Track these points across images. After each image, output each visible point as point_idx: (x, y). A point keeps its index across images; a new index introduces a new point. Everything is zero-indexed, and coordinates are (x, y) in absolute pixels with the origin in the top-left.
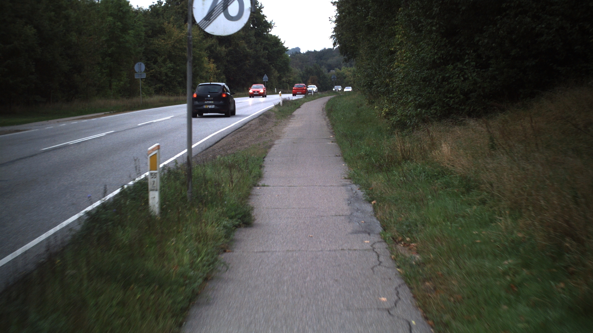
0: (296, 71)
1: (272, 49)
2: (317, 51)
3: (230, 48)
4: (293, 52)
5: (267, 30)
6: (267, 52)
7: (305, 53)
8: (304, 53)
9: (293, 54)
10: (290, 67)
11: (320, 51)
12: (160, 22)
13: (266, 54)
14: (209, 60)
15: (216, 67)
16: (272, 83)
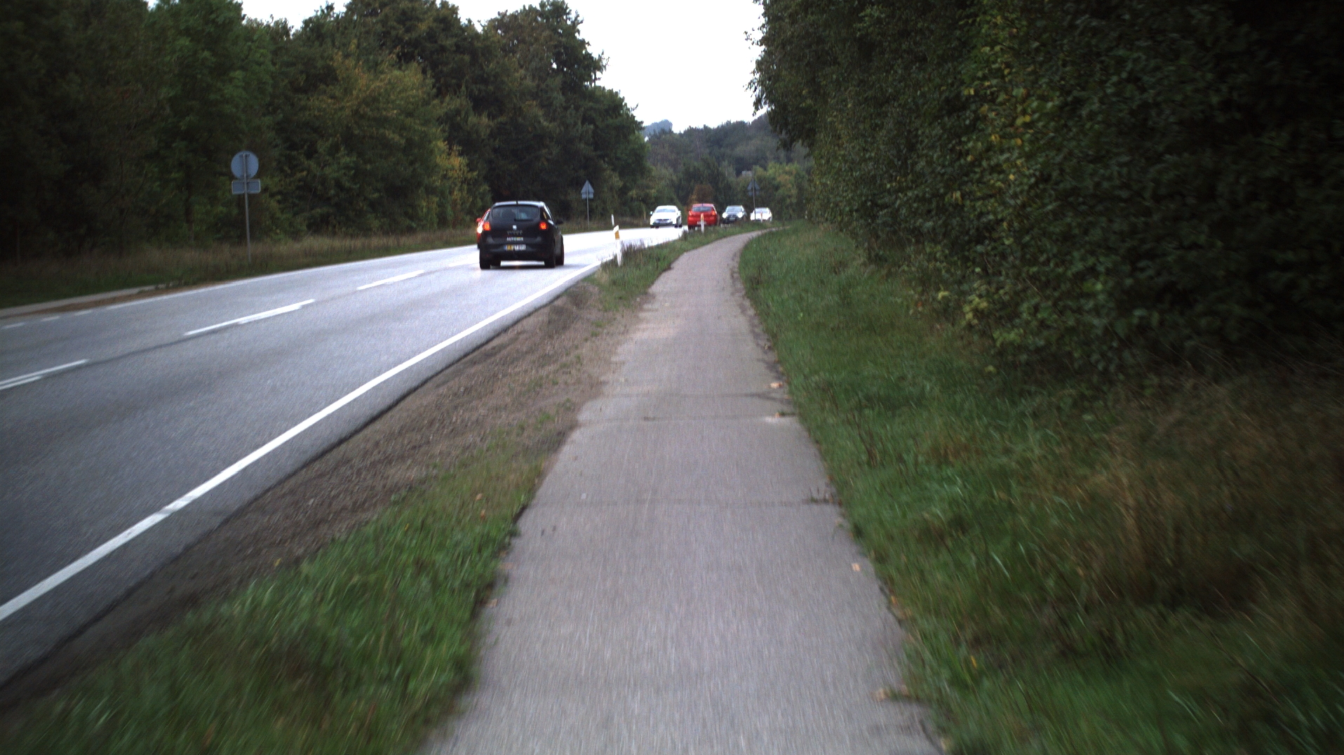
0: (662, 173)
1: (603, 121)
2: (710, 129)
3: (502, 119)
4: (654, 131)
5: (591, 77)
6: (592, 127)
7: (682, 132)
8: (680, 134)
9: (655, 135)
10: (648, 164)
11: (718, 127)
12: (326, 55)
13: (590, 132)
14: (450, 149)
15: (468, 165)
16: (604, 202)
